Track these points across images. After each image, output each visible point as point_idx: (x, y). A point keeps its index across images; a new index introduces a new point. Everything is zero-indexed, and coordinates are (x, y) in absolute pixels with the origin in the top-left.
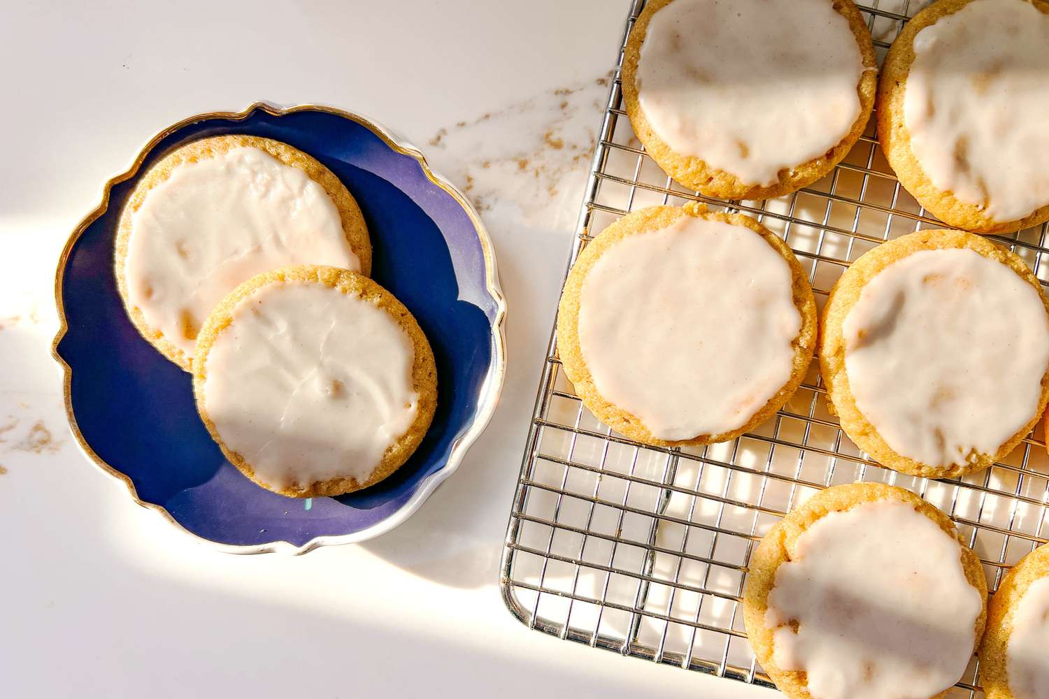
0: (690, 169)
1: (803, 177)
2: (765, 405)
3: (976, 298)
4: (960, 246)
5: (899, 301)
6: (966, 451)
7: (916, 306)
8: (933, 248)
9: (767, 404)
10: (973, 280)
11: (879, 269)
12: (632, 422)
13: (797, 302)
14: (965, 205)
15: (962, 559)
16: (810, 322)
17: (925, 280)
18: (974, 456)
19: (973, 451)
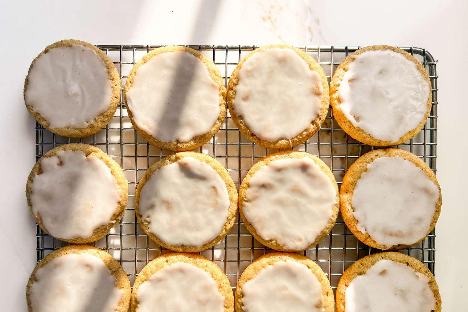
0: (234, 80)
1: (241, 126)
2: (150, 134)
3: (211, 210)
4: (231, 200)
5: (202, 178)
6: (148, 219)
7: (202, 186)
8: (228, 189)
9: (150, 135)
10: (218, 207)
11: (215, 168)
12: (131, 84)
13: (195, 139)
14: (245, 194)
15: (103, 225)
16: (187, 146)
17: (214, 188)
18: (147, 223)
19: (149, 223)
